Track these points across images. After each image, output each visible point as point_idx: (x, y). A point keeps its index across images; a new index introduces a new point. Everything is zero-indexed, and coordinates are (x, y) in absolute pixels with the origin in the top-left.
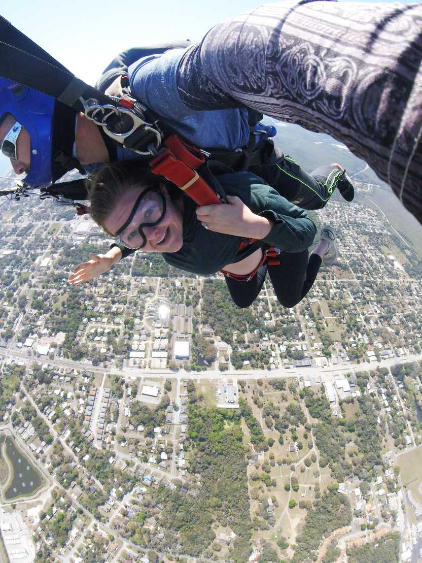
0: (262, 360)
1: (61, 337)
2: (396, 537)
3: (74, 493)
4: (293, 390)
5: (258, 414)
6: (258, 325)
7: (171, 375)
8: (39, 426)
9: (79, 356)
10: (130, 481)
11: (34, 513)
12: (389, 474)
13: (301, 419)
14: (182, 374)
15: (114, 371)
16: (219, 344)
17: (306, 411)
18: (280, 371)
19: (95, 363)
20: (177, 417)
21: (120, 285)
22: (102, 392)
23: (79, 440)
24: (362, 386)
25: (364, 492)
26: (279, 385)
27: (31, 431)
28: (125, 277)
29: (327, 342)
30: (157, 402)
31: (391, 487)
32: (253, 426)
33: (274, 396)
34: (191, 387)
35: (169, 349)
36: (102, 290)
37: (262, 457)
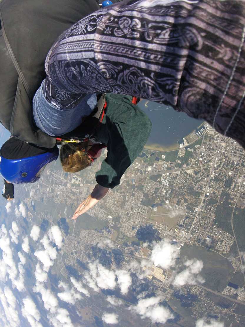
0: (204, 203)
1: (214, 178)
2: (179, 206)
3: (195, 179)
4: (199, 204)
5: (198, 199)
6: (208, 205)
7: (205, 192)
8: (202, 175)
9: (210, 181)
10: (195, 185)
11: (193, 174)
12: (185, 209)
13: (196, 203)
14: (205, 193)
15: (207, 185)
16: (207, 199)
17: (196, 204)
18: (202, 204)
19: (209, 183)
20: (201, 191)
21: (221, 188)
22: (205, 183)
23: (200, 180)
24: (195, 212)
25: (185, 205)
26: (200, 203)
27: (202, 174)
28: (223, 189)
29: (202, 212)
30: (203, 189)
31: (184, 208)
32: (197, 198)
33: (199, 202)
34: (203, 194)
35: (209, 192)
36: (221, 185)
37: (194, 198)
